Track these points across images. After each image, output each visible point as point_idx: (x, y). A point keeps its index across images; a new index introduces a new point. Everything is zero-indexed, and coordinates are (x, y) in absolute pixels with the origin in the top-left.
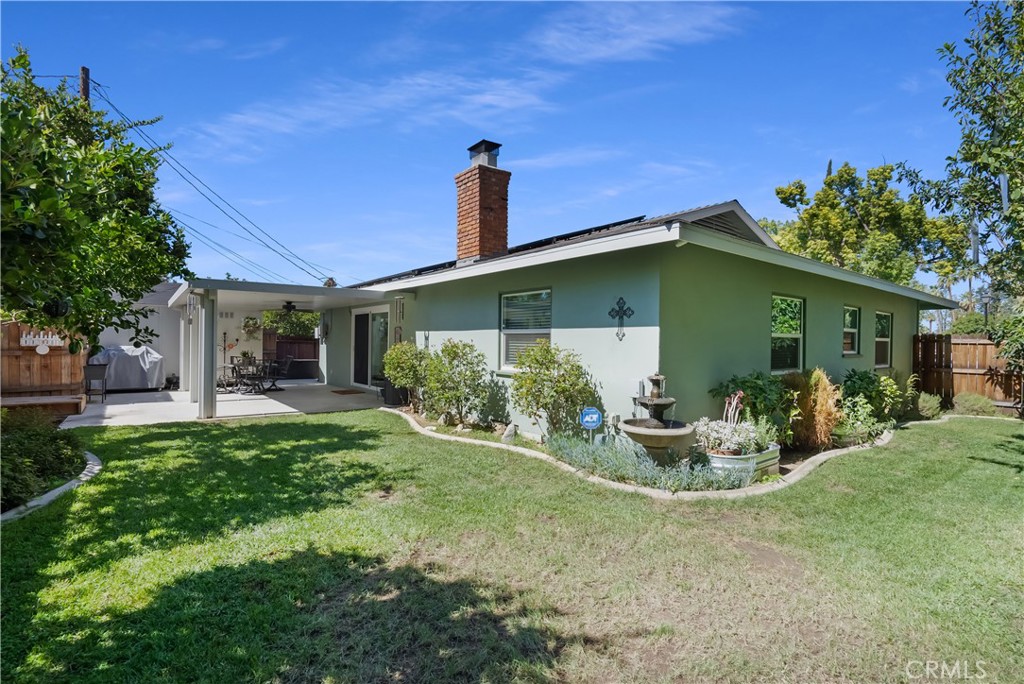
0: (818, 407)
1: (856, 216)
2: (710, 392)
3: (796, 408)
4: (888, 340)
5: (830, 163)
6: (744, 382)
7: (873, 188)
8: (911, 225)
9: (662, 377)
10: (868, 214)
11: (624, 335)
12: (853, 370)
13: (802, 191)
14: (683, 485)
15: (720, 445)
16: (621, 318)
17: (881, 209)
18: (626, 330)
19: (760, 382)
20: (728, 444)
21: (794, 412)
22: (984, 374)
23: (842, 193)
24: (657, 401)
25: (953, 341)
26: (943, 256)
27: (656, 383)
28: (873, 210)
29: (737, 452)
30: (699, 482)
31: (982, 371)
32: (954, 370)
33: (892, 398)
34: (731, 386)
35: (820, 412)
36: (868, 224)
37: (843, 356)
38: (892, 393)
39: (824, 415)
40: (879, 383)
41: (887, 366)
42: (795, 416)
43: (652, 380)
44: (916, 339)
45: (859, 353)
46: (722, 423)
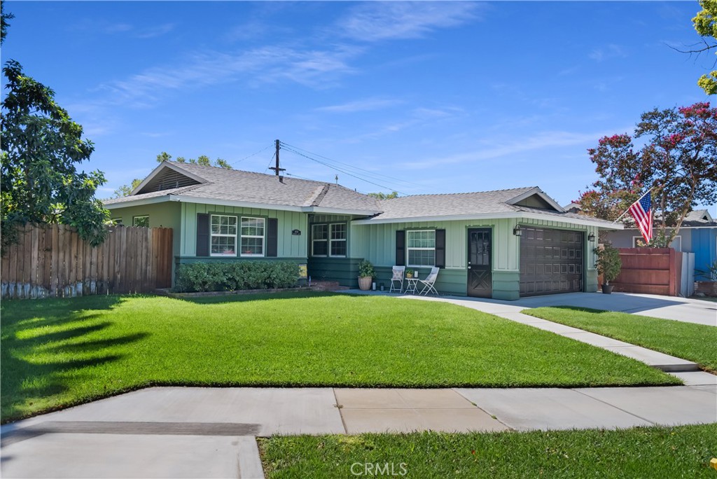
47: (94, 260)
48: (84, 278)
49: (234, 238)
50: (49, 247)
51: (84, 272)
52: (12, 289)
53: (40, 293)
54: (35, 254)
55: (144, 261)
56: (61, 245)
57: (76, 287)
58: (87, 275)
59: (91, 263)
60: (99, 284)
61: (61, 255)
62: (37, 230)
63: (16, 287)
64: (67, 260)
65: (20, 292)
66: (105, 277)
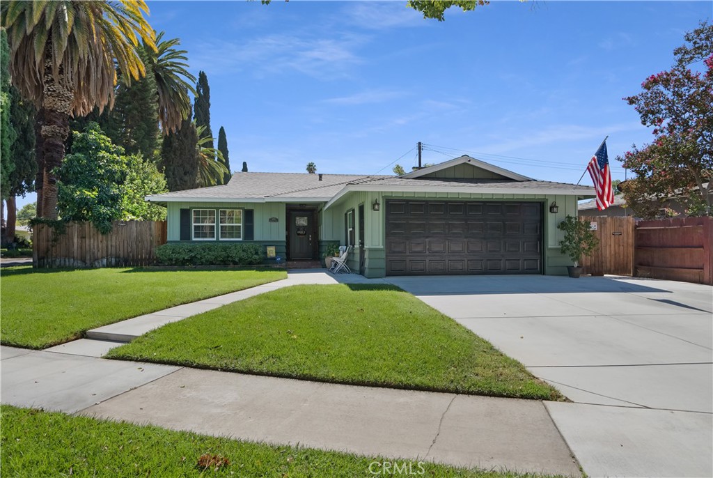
47: (114, 244)
48: (107, 256)
49: (214, 226)
50: (84, 236)
51: (107, 251)
52: (63, 262)
53: (79, 265)
54: (75, 240)
55: (149, 244)
56: (92, 234)
57: (102, 261)
58: (109, 254)
59: (112, 246)
60: (117, 260)
61: (92, 240)
62: (76, 225)
63: (65, 261)
64: (96, 244)
65: (67, 263)
66: (122, 256)
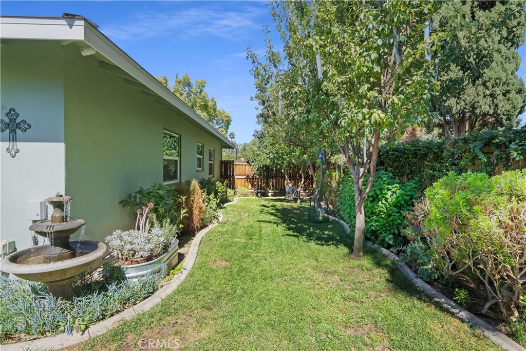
0: (195, 205)
1: (191, 102)
2: (120, 203)
3: (184, 208)
4: (213, 162)
5: (177, 74)
6: (149, 193)
7: (198, 89)
8: (212, 110)
9: (66, 198)
10: (196, 102)
11: (18, 151)
12: (203, 179)
13: (166, 82)
14: (96, 316)
15: (133, 255)
16: (13, 131)
17: (201, 100)
18: (19, 145)
19: (161, 192)
20: (141, 253)
21: (183, 211)
22: (245, 178)
23: (185, 88)
24: (59, 227)
25: (235, 163)
26: (222, 127)
27: (59, 205)
28: (198, 100)
29: (149, 259)
30: (115, 305)
31: (244, 177)
32: (236, 177)
33: (221, 193)
34: (138, 196)
35: (196, 208)
36: (196, 106)
37: (197, 171)
38: (221, 190)
39: (198, 209)
40: (216, 186)
41: (212, 176)
42: (184, 213)
43: (53, 203)
44: (222, 162)
45: (203, 169)
46: (135, 233)
